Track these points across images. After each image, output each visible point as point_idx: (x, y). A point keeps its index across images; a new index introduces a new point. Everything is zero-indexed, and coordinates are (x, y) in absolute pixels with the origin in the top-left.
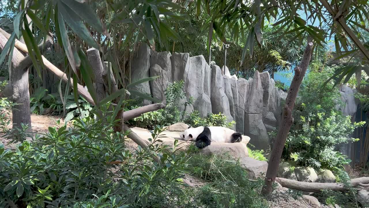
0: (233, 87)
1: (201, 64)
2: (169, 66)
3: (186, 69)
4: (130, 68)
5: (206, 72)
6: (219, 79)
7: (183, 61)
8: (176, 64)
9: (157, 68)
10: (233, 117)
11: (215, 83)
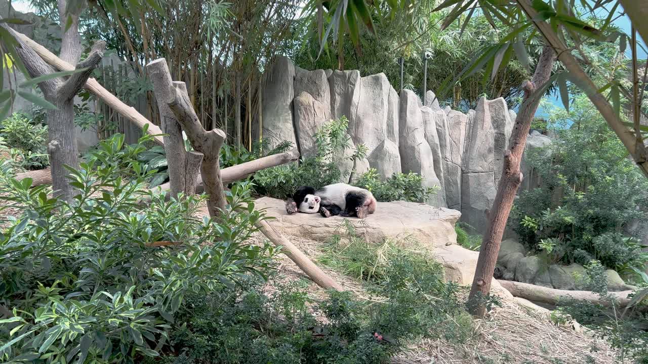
0: (440, 126)
1: (381, 89)
2: (327, 95)
3: (355, 99)
4: (260, 100)
5: (389, 103)
6: (413, 113)
7: (349, 84)
8: (338, 90)
9: (306, 98)
10: (440, 180)
11: (406, 120)
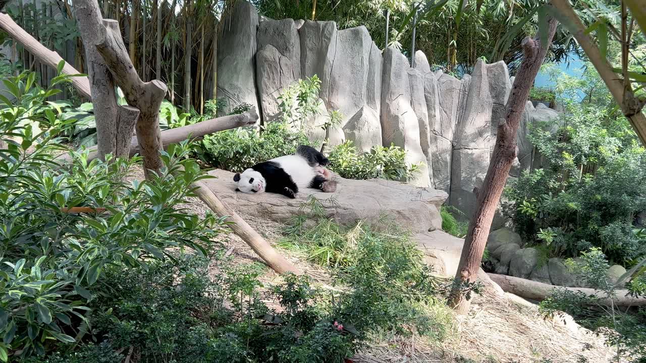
0: (428, 93)
1: (361, 45)
2: (296, 49)
3: (330, 56)
4: (215, 53)
5: (371, 62)
6: (398, 76)
7: (323, 39)
8: (309, 43)
9: (270, 52)
10: (427, 156)
11: (389, 84)
